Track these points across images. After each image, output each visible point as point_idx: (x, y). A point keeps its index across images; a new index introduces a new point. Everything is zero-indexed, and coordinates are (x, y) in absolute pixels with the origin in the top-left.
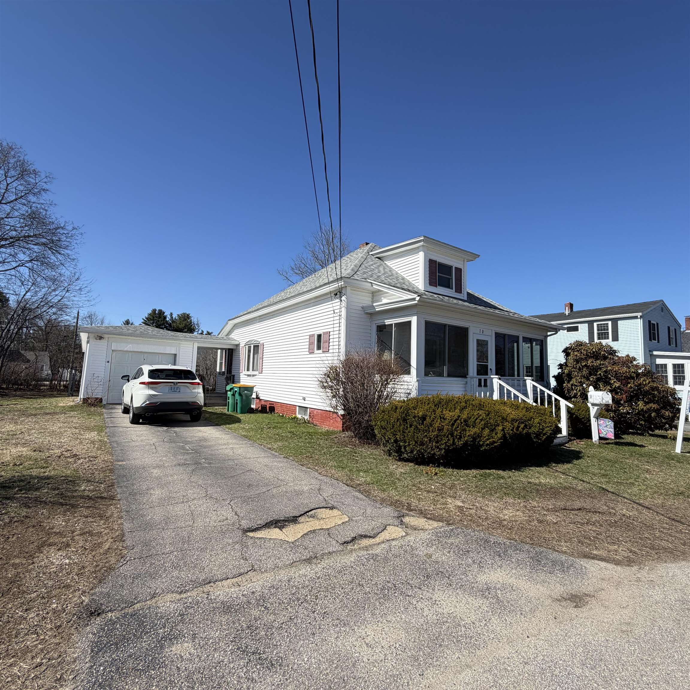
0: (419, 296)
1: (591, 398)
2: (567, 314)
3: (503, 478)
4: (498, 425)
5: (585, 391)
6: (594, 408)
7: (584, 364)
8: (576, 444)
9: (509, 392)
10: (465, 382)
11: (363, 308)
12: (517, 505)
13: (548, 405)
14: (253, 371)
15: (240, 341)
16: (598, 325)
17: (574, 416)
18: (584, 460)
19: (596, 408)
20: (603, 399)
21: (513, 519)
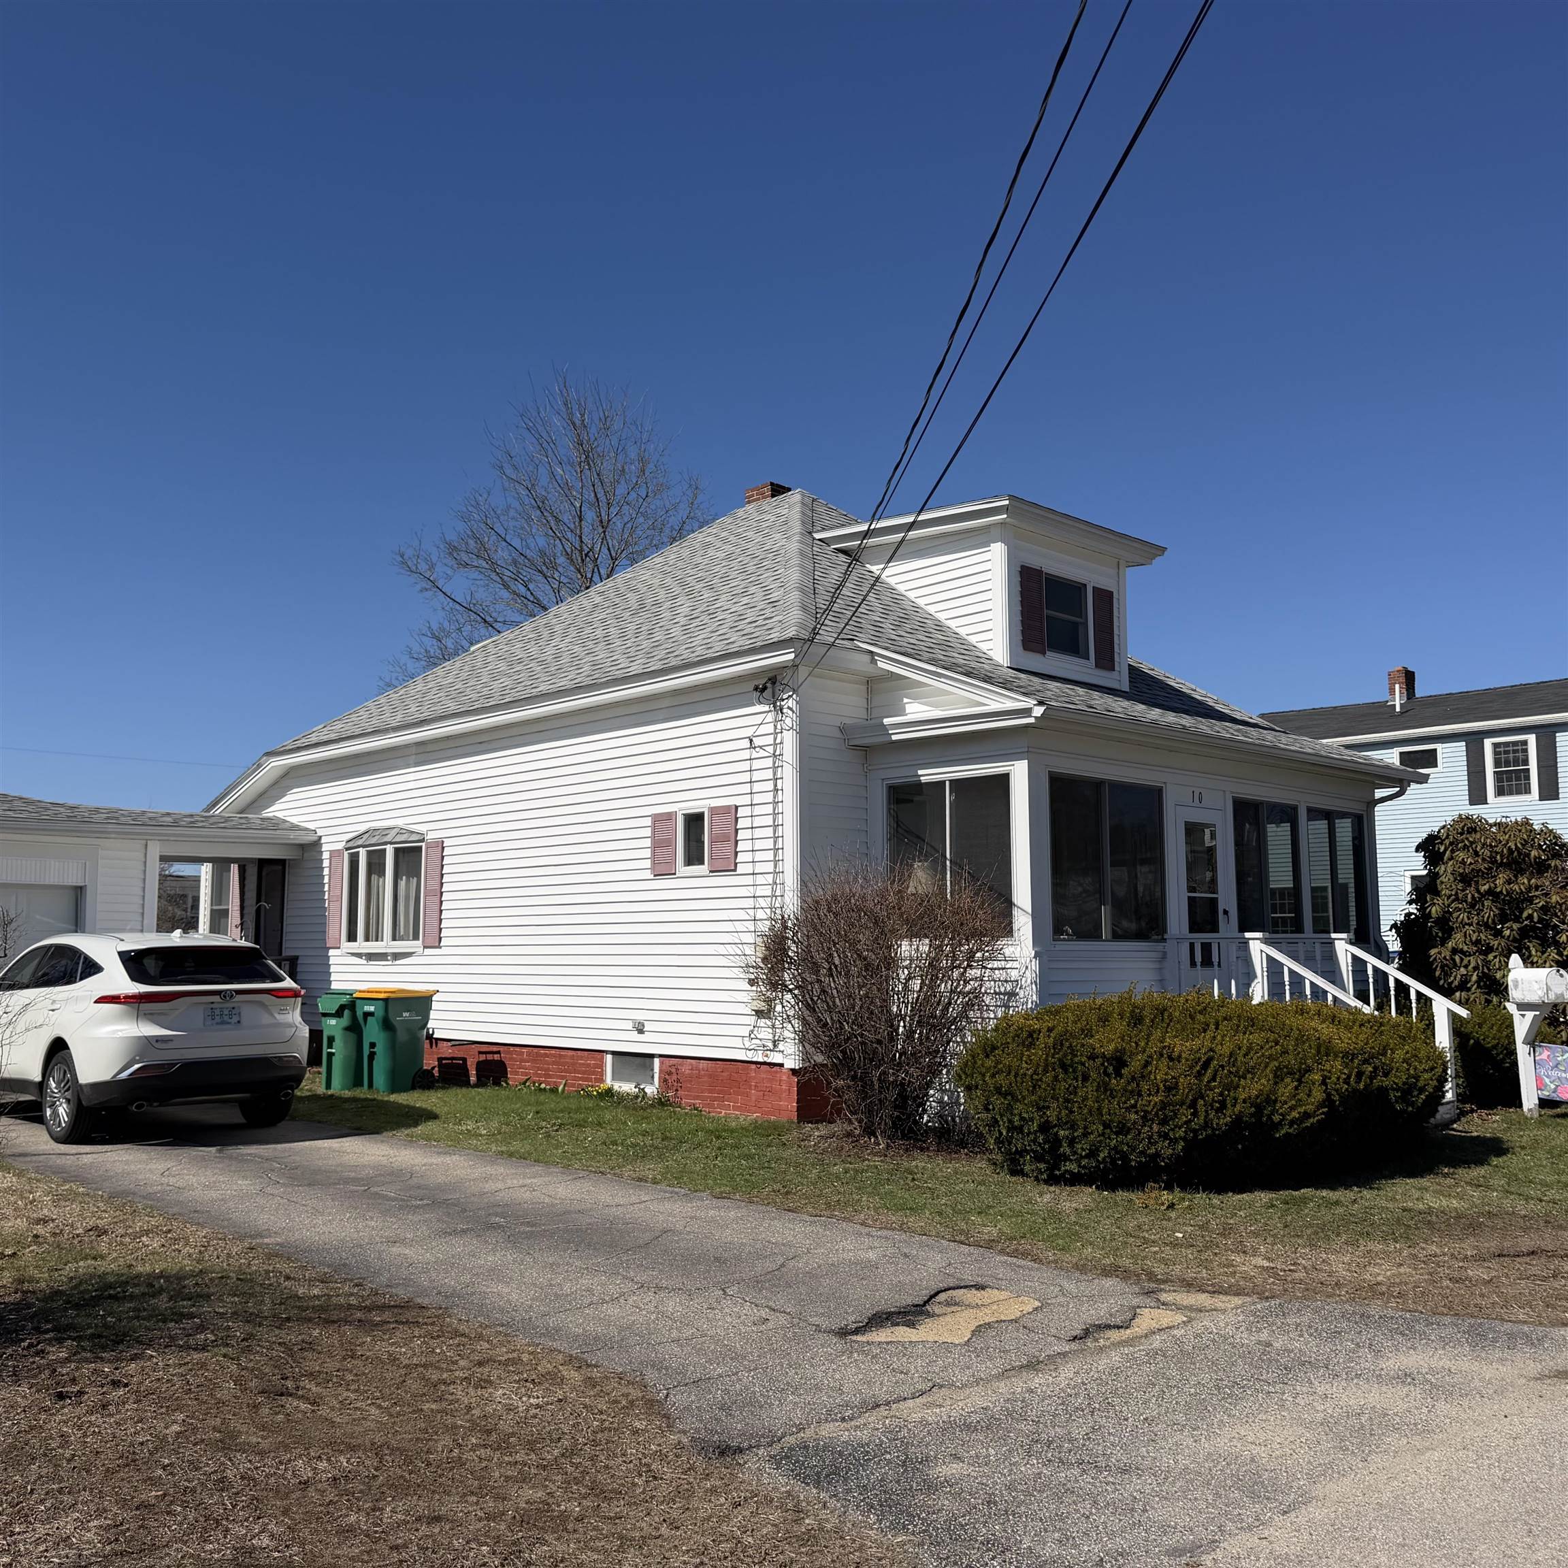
0: (1041, 703)
1: (1516, 986)
2: (1398, 709)
3: (1337, 1203)
4: (1309, 1070)
5: (1489, 969)
6: (1523, 1016)
7: (1486, 887)
8: (1480, 1122)
9: (1297, 980)
10: (1160, 955)
11: (842, 730)
12: (1395, 1255)
13: (1397, 1013)
14: (394, 939)
15: (320, 833)
16: (1496, 745)
17: (1472, 1042)
18: (1514, 1157)
19: (1530, 1015)
20: (1548, 989)
21: (1398, 1280)
